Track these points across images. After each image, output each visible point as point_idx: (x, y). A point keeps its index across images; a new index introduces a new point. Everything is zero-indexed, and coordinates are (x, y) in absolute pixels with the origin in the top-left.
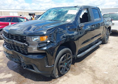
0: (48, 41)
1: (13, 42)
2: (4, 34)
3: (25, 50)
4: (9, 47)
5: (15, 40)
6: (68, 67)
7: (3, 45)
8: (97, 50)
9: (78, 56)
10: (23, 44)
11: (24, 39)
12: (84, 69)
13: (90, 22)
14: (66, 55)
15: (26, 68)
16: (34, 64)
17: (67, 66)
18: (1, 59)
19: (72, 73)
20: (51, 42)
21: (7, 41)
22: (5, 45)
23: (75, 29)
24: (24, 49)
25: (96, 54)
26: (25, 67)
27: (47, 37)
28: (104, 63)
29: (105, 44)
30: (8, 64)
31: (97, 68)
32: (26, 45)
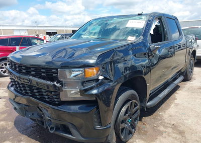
0: (101, 78)
1: (30, 81)
2: (12, 66)
3: (54, 97)
4: (21, 90)
5: (33, 76)
6: (133, 126)
7: (8, 87)
8: (177, 92)
9: (149, 104)
10: (52, 83)
11: (54, 75)
12: (162, 128)
13: (165, 42)
14: (131, 103)
15: (56, 130)
16: (72, 124)
17: (131, 125)
18: (3, 113)
19: (142, 139)
20: (105, 78)
21: (16, 80)
22: (11, 86)
23: (145, 54)
24: (53, 93)
25: (176, 99)
26: (52, 128)
27: (98, 68)
28: (196, 117)
29: (188, 80)
30: (17, 123)
31: (187, 127)
32: (58, 85)
